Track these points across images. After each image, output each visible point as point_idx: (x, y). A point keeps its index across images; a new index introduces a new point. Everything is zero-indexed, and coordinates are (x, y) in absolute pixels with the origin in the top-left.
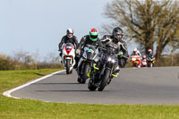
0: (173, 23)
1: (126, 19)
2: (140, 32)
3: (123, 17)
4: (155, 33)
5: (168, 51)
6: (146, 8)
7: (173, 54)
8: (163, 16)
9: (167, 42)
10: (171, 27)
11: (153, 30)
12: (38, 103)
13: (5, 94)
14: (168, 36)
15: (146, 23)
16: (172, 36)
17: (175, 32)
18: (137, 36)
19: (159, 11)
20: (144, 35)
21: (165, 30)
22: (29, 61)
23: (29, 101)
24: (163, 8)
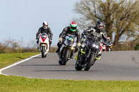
0: (128, 17)
1: (91, 14)
3: (88, 13)
4: (113, 25)
5: (124, 39)
6: (107, 5)
7: (128, 41)
8: (120, 11)
9: (123, 32)
10: (126, 20)
11: (112, 22)
12: (23, 79)
14: (124, 27)
15: (106, 17)
16: (127, 27)
17: (129, 24)
19: (117, 8)
21: (122, 22)
22: (16, 46)
23: (16, 78)
24: (121, 5)
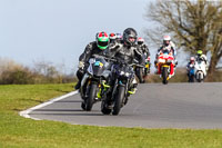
1: (174, 22)
2: (190, 39)
3: (169, 20)
4: (208, 40)
6: (199, 9)
8: (219, 19)
11: (207, 36)
12: (64, 126)
13: (21, 113)
15: (197, 28)
18: (186, 44)
19: (214, 14)
20: (196, 43)
22: (52, 73)
23: (52, 123)
24: (220, 9)
